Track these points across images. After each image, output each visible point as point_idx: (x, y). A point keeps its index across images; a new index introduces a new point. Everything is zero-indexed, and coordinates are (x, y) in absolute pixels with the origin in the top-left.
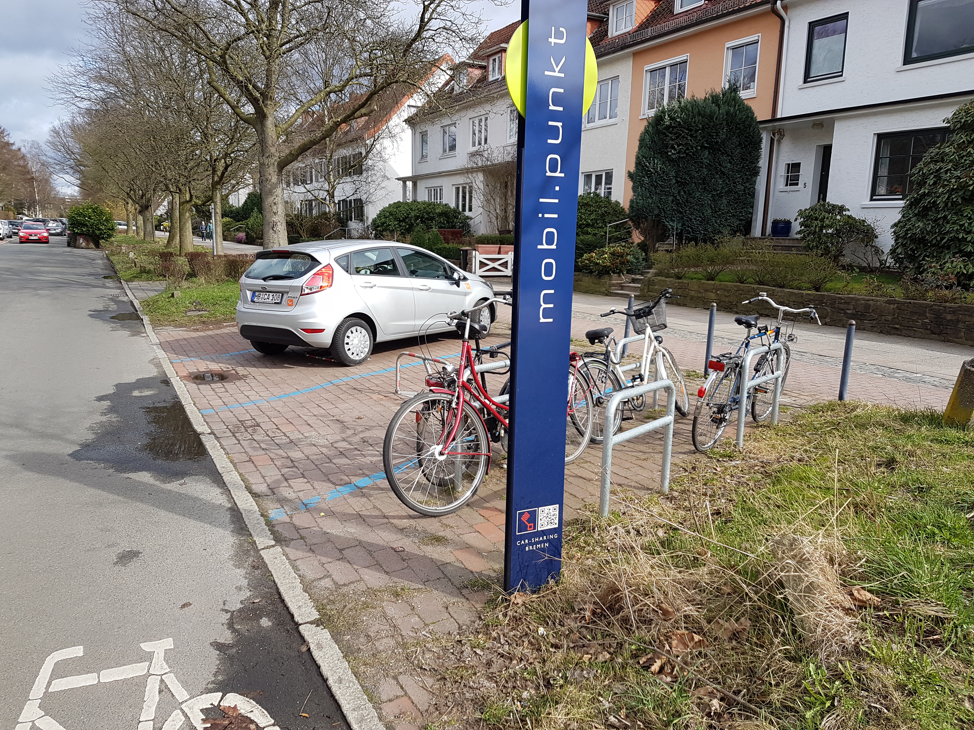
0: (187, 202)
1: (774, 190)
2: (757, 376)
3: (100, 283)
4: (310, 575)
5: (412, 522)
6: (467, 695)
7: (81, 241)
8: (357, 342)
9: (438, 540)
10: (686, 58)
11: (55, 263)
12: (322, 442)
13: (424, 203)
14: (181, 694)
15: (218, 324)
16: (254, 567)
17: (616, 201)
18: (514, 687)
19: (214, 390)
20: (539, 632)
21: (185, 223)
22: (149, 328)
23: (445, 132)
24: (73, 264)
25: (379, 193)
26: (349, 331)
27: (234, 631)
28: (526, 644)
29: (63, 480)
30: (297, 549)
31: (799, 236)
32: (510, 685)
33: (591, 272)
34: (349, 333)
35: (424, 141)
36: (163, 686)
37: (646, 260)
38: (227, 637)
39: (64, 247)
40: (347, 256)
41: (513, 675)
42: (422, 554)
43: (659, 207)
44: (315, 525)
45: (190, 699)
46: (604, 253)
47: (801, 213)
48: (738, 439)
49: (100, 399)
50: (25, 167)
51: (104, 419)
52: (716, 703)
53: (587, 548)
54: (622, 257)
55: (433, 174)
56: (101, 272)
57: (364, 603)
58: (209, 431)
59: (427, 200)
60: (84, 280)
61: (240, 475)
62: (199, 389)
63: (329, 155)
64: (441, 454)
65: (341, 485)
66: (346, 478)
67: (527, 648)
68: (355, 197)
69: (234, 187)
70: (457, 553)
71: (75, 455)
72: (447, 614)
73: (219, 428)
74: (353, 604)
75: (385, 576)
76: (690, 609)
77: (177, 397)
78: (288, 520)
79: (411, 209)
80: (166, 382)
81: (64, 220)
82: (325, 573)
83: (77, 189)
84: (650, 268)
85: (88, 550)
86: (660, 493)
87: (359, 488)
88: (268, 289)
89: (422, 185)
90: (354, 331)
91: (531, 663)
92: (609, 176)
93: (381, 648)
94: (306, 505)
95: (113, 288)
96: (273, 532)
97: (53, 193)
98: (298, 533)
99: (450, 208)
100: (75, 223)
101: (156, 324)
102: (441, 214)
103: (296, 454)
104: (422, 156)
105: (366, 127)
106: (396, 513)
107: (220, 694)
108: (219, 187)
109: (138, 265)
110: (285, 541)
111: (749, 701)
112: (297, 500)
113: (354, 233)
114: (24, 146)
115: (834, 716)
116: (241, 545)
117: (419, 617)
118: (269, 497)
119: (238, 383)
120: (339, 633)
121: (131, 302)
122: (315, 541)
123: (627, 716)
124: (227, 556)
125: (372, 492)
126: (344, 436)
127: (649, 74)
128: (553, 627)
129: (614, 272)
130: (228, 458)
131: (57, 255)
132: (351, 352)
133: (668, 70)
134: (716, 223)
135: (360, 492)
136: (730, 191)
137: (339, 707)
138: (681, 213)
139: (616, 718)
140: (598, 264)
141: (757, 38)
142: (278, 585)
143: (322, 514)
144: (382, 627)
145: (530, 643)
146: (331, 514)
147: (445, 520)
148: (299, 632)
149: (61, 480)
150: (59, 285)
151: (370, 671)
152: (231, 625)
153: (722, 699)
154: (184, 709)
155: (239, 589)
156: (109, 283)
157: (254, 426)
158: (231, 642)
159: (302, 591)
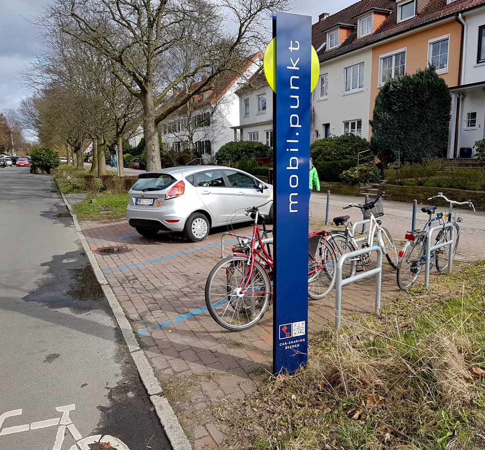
0: (102, 145)
1: (461, 129)
2: (437, 243)
3: (48, 195)
4: (159, 367)
5: (224, 335)
6: (246, 434)
7: (39, 170)
8: (200, 228)
9: (238, 345)
10: (404, 50)
11: (22, 183)
12: (174, 288)
13: (247, 142)
14: (77, 435)
15: (118, 218)
16: (126, 362)
17: (364, 138)
18: (274, 430)
19: (112, 258)
20: (292, 398)
21: (101, 158)
22: (76, 222)
23: (259, 98)
24: (32, 184)
25: (220, 136)
26: (195, 221)
27: (112, 399)
28: (284, 405)
29: (17, 313)
30: (153, 352)
31: (476, 157)
32: (272, 428)
33: (347, 182)
34: (194, 222)
35: (247, 105)
36: (67, 431)
37: (381, 174)
38: (107, 403)
39: (29, 173)
40: (193, 175)
41: (274, 423)
42: (228, 353)
43: (388, 142)
44: (165, 337)
45: (82, 439)
46: (355, 170)
47: (477, 143)
48: (426, 282)
49: (43, 265)
50: (5, 125)
51: (45, 276)
52: (388, 436)
53: (326, 348)
54: (366, 172)
55: (252, 124)
56: (49, 188)
57: (190, 382)
58: (107, 283)
59: (249, 140)
60: (38, 193)
61: (123, 308)
62: (103, 258)
63: (189, 114)
64: (241, 293)
65: (183, 314)
66: (186, 309)
67: (284, 407)
68: (205, 139)
69: (130, 135)
70: (248, 352)
71: (26, 299)
72: (239, 388)
73: (113, 281)
74: (183, 383)
75: (204, 367)
76: (378, 381)
77: (89, 263)
78: (149, 335)
79: (239, 146)
80: (84, 254)
81: (29, 157)
82: (168, 365)
83: (37, 138)
84: (384, 179)
85: (29, 354)
86: (375, 315)
87: (194, 315)
88: (145, 197)
89: (245, 131)
90: (198, 221)
91: (285, 416)
92: (360, 123)
93: (198, 408)
94: (161, 326)
95: (56, 198)
96: (139, 342)
97: (22, 141)
98: (154, 342)
99: (263, 145)
100: (34, 159)
101: (80, 219)
102: (257, 149)
103: (158, 296)
104: (246, 113)
105: (211, 97)
106: (214, 330)
107: (101, 436)
108: (121, 135)
109: (72, 183)
110: (146, 347)
111: (407, 434)
112: (156, 323)
113: (205, 161)
114: (5, 112)
115: (455, 441)
116: (120, 350)
117: (222, 390)
118: (139, 322)
119: (127, 254)
120: (173, 400)
121: (67, 206)
122: (163, 347)
123: (336, 444)
124: (111, 356)
125: (201, 318)
126: (188, 284)
127: (382, 60)
128: (300, 394)
129: (361, 182)
130: (117, 299)
131: (24, 178)
132: (196, 233)
133: (394, 58)
134: (425, 150)
135: (194, 318)
136: (432, 131)
137: (169, 442)
138: (402, 145)
139: (330, 445)
140: (352, 177)
141: (447, 37)
142: (140, 373)
143: (170, 331)
144: (199, 397)
145: (286, 404)
146: (175, 331)
147: (243, 333)
148: (150, 400)
149: (16, 313)
150: (23, 197)
151: (190, 422)
152: (110, 397)
153: (392, 433)
154: (79, 444)
155: (117, 375)
156: (55, 195)
157: (134, 279)
158: (109, 406)
159: (153, 376)
